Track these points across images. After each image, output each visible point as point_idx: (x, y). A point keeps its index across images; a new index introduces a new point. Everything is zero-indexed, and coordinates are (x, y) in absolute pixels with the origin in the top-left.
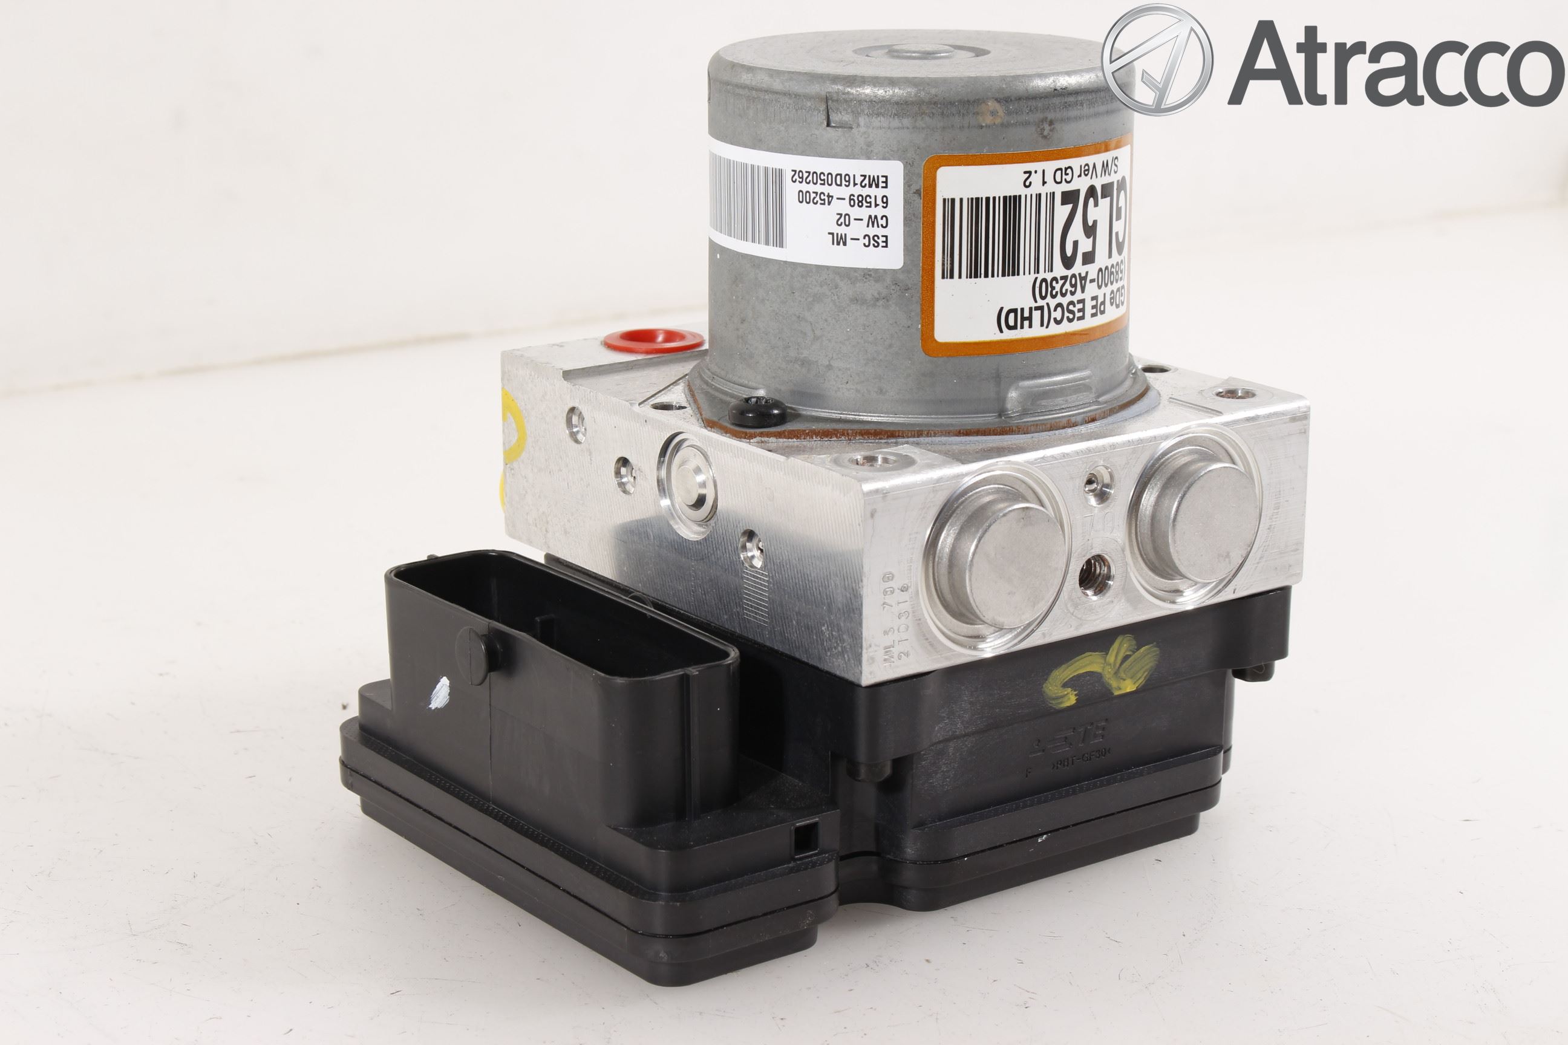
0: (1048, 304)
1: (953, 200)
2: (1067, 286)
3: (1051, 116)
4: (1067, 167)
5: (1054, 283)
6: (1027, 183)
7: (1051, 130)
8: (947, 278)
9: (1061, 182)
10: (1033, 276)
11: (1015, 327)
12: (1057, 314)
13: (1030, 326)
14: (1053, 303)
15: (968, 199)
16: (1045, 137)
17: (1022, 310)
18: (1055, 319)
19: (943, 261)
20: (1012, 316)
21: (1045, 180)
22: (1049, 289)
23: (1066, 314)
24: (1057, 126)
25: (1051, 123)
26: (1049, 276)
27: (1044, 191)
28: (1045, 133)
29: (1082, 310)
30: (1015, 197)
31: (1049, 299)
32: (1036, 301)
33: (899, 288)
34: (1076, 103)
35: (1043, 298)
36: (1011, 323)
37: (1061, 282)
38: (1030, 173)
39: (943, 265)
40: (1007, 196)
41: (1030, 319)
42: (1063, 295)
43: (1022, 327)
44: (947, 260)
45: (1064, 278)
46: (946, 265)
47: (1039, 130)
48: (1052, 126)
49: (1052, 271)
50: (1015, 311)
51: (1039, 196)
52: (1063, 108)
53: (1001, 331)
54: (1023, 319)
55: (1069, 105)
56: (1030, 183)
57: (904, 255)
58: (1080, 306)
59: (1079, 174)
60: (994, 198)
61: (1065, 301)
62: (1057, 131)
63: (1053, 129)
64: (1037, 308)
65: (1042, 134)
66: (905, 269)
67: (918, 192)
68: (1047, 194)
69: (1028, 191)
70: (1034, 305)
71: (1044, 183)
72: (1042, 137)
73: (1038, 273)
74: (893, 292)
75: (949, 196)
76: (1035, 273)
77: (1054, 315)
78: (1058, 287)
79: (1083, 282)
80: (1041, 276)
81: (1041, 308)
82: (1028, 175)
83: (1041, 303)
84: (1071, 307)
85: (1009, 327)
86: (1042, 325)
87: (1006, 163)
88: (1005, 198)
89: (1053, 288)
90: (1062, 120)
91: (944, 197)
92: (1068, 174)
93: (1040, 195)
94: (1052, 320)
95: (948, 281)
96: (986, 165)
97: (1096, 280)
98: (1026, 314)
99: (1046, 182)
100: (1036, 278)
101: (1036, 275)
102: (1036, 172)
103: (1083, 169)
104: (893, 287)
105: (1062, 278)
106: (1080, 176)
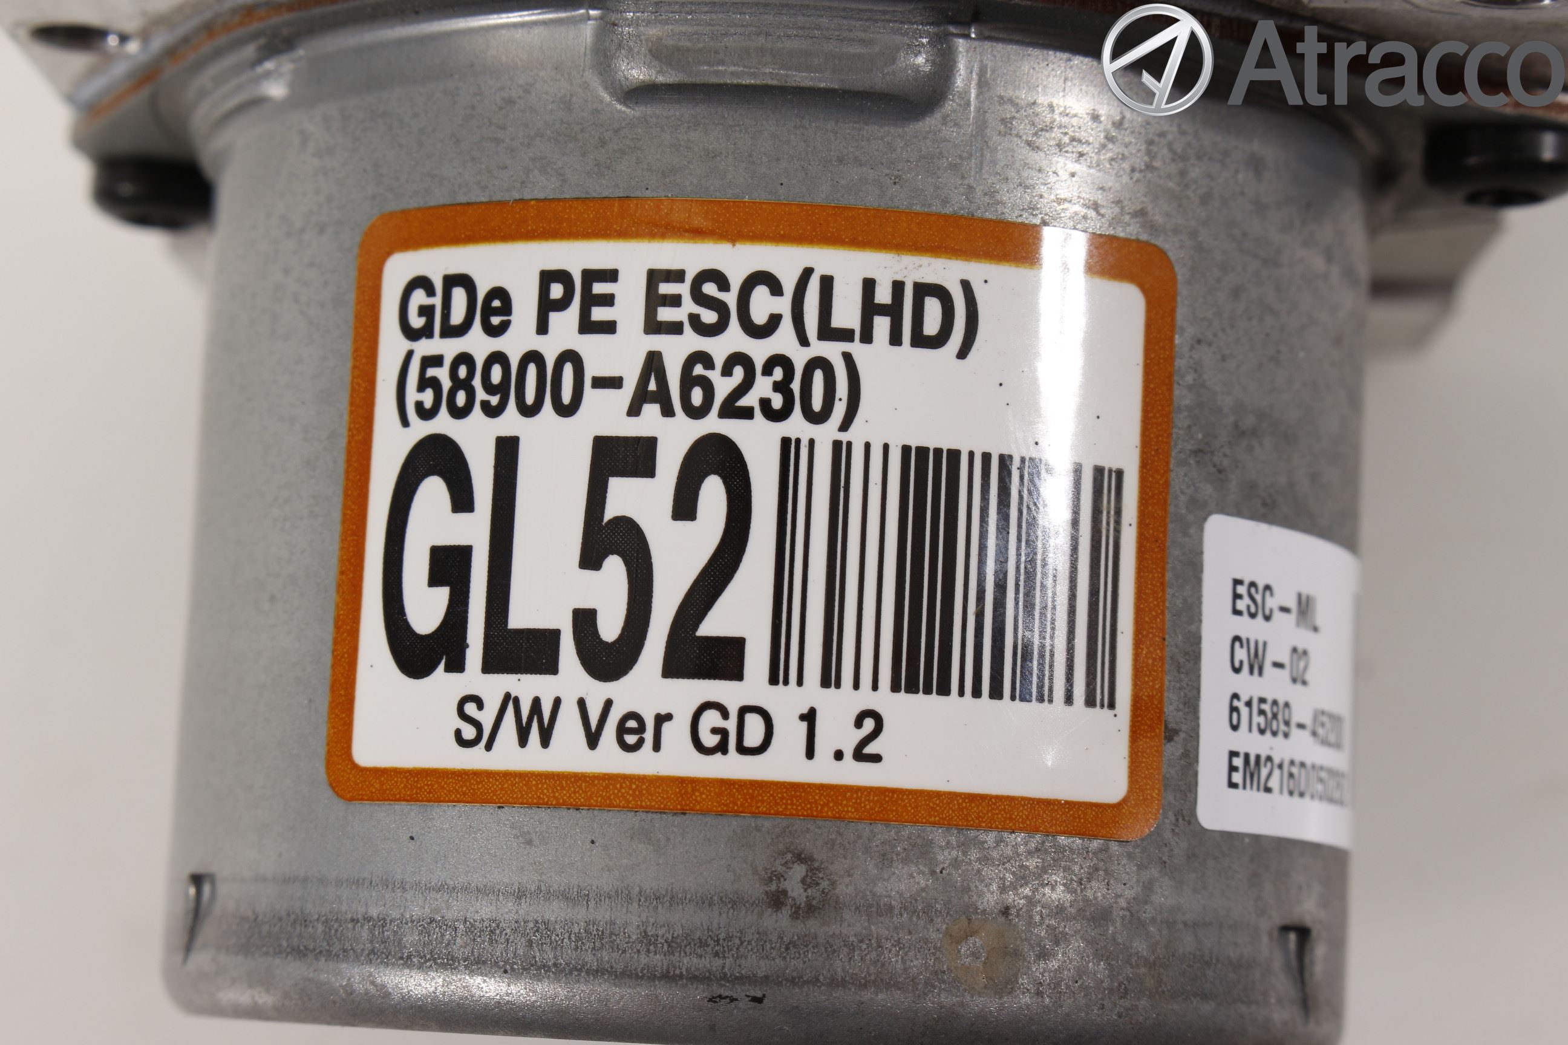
0: (804, 341)
1: (1090, 702)
2: (723, 387)
3: (779, 922)
4: (719, 755)
5: (777, 401)
6: (869, 724)
7: (780, 877)
8: (1110, 471)
9: (744, 711)
10: (856, 435)
11: (923, 290)
12: (762, 304)
13: (869, 286)
14: (783, 341)
15: (1051, 701)
16: (801, 858)
17: (895, 339)
18: (776, 289)
19: (1118, 523)
20: (932, 325)
21: (804, 725)
22: (796, 386)
23: (730, 299)
24: (753, 888)
25: (777, 900)
26: (796, 426)
27: (812, 694)
28: (799, 871)
29: (654, 300)
30: (912, 688)
31: (800, 358)
32: (848, 357)
33: (1216, 459)
34: (673, 945)
35: (820, 363)
36: (933, 308)
37: (750, 400)
38: (859, 755)
39: (1118, 512)
40: (939, 693)
41: (870, 309)
42: (738, 359)
43: (898, 287)
44: (1108, 524)
45: (732, 410)
46: (1112, 512)
47: (825, 884)
48: (773, 887)
49: (786, 442)
50: (920, 340)
51: (829, 678)
52: (729, 938)
53: (966, 285)
54: (894, 311)
55: (703, 944)
56: (859, 723)
57: (1202, 553)
58: (665, 314)
59: (666, 727)
60: (977, 693)
61: (734, 340)
62: (755, 871)
63: (771, 880)
64: (846, 335)
65: (812, 870)
66: (1201, 511)
67: (1171, 735)
68: (800, 682)
69: (866, 699)
70: (856, 348)
71: (810, 717)
72: (812, 859)
73: (837, 445)
74: (1226, 450)
75: (1100, 714)
76: (849, 444)
77: (783, 305)
78: (763, 387)
79: (652, 386)
80: (826, 434)
81: (827, 332)
82: (869, 749)
83: (832, 351)
84: (709, 317)
85: (941, 293)
86: (827, 283)
87: (938, 794)
88: (944, 690)
89: (782, 387)
90: (735, 902)
91: (1112, 712)
92: (715, 731)
93: (825, 683)
94: (789, 288)
95: (1110, 462)
96: (999, 798)
97: (588, 382)
98: (882, 325)
99: (803, 717)
100: (845, 426)
101: (844, 437)
102: (839, 755)
103: (649, 735)
104: (1226, 462)
105: (747, 413)
106: (662, 719)
